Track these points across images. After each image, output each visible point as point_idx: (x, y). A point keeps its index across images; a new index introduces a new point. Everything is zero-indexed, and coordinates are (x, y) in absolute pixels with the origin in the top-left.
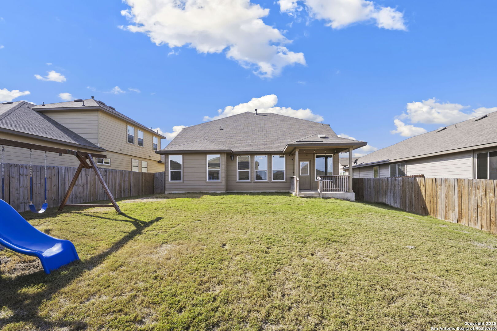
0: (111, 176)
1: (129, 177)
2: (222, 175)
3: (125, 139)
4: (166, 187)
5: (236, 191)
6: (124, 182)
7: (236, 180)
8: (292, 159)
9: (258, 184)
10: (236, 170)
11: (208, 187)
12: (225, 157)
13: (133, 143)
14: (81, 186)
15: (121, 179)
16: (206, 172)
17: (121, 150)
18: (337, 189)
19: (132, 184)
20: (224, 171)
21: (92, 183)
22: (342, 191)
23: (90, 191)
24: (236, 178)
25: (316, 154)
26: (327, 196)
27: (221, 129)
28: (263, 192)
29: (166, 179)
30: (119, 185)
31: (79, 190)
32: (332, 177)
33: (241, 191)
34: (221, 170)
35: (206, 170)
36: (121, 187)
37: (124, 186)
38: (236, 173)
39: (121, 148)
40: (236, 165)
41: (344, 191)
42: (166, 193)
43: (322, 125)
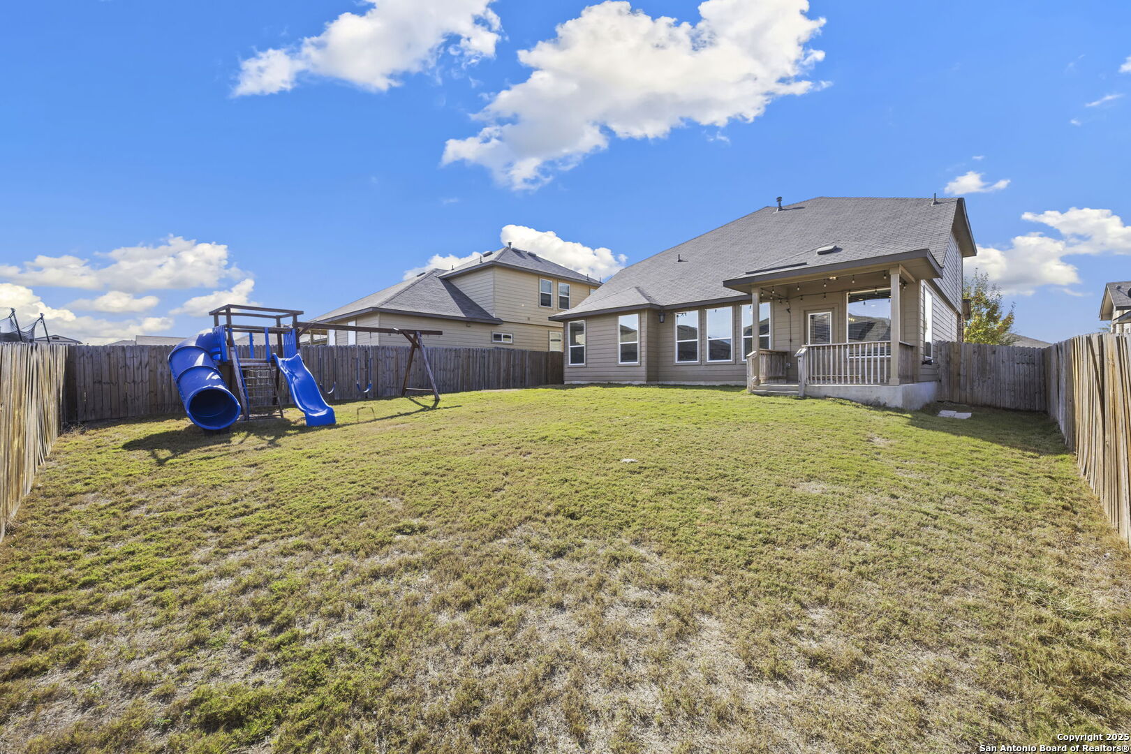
0: (491, 358)
1: (522, 359)
2: (642, 352)
3: (538, 300)
4: (566, 374)
5: (672, 383)
6: (513, 367)
7: (673, 361)
8: (788, 310)
9: (713, 368)
10: (673, 342)
11: (622, 374)
12: (645, 316)
13: (550, 305)
14: (450, 371)
15: (508, 362)
16: (617, 348)
17: (529, 319)
18: (855, 375)
19: (528, 370)
20: (644, 344)
21: (465, 368)
22: (869, 381)
23: (463, 378)
24: (673, 357)
25: (850, 291)
26: (823, 393)
27: (680, 261)
28: (723, 386)
29: (565, 362)
30: (504, 371)
31: (448, 376)
32: (845, 346)
33: (682, 383)
34: (640, 342)
35: (617, 344)
36: (508, 375)
37: (514, 372)
38: (674, 347)
39: (528, 316)
40: (673, 332)
41: (875, 381)
42: (566, 383)
43: (936, 203)
